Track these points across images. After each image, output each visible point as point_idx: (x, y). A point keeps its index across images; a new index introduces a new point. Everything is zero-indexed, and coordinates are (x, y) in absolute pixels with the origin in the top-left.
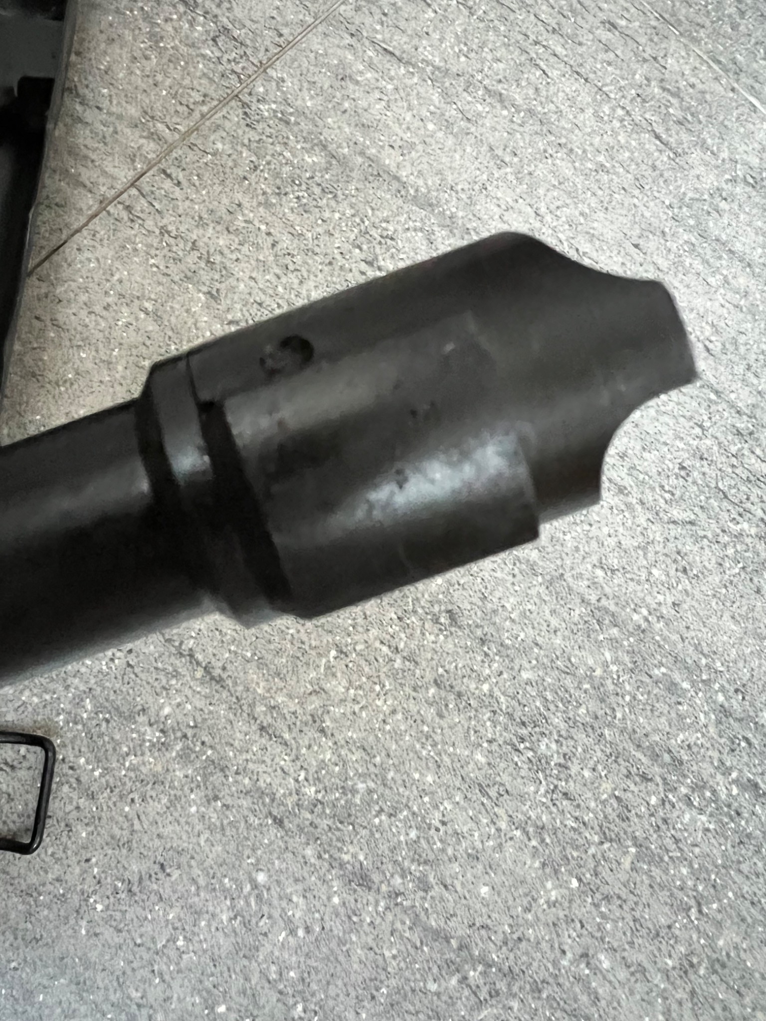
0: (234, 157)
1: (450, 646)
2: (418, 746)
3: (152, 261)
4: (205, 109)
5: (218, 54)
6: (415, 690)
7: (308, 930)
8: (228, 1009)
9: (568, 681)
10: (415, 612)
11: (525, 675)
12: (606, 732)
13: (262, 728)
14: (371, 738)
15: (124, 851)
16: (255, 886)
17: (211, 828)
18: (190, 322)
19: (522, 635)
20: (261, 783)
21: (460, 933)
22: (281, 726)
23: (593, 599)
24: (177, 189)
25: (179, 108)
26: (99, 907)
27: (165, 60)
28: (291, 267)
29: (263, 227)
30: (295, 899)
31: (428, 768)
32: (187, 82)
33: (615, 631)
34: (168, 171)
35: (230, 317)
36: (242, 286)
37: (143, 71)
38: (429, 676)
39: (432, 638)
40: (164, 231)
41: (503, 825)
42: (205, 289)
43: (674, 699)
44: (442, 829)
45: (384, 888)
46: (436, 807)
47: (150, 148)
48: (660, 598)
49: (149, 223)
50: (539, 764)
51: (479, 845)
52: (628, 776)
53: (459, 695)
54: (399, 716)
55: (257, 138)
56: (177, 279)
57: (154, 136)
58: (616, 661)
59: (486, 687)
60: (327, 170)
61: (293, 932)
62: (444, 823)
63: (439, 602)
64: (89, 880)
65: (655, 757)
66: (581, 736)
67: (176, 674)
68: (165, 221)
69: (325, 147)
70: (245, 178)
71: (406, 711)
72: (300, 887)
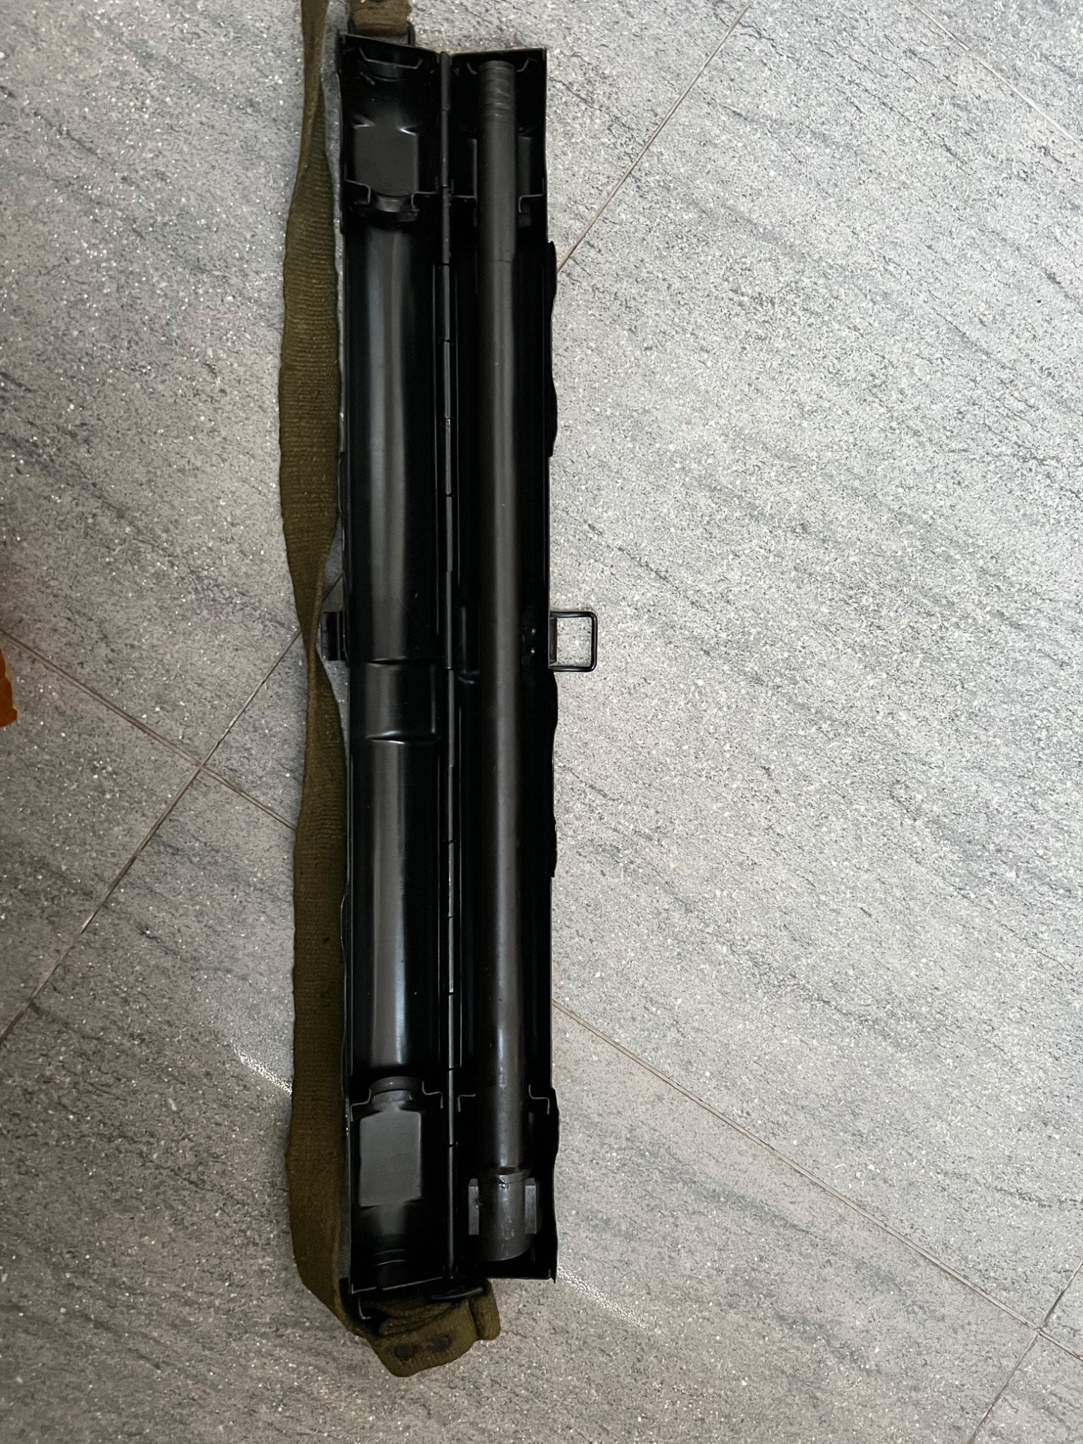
0: (634, 223)
1: (803, 547)
2: (786, 606)
3: (590, 312)
4: (609, 188)
5: (613, 140)
6: (782, 574)
7: (729, 707)
8: (690, 748)
9: (880, 561)
10: (780, 527)
11: (852, 559)
12: (905, 589)
13: (693, 603)
14: (758, 604)
15: (624, 673)
16: (697, 686)
17: (670, 659)
18: (621, 352)
19: (849, 535)
20: (695, 633)
21: (816, 705)
22: (703, 600)
23: (896, 508)
24: (599, 255)
25: (592, 191)
26: (615, 701)
27: (577, 153)
28: (682, 303)
29: (660, 275)
30: (720, 692)
31: (792, 618)
32: (594, 169)
33: (911, 527)
34: (592, 242)
35: (645, 345)
36: (651, 321)
37: (563, 165)
38: (791, 565)
39: (792, 542)
40: (595, 289)
41: (840, 646)
42: (627, 327)
43: (950, 566)
44: (803, 651)
45: (770, 684)
46: (799, 639)
47: (577, 226)
48: (942, 503)
49: (584, 284)
50: (861, 611)
51: (825, 658)
52: (919, 613)
53: (810, 574)
54: (774, 590)
55: (648, 206)
56: (608, 323)
57: (579, 217)
58: (911, 545)
59: (827, 569)
60: (699, 223)
61: (720, 709)
62: (804, 648)
63: (795, 519)
64: (607, 688)
65: (936, 602)
66: (888, 593)
67: (640, 577)
68: (594, 281)
69: (697, 205)
70: (644, 239)
71: (778, 587)
72: (722, 686)
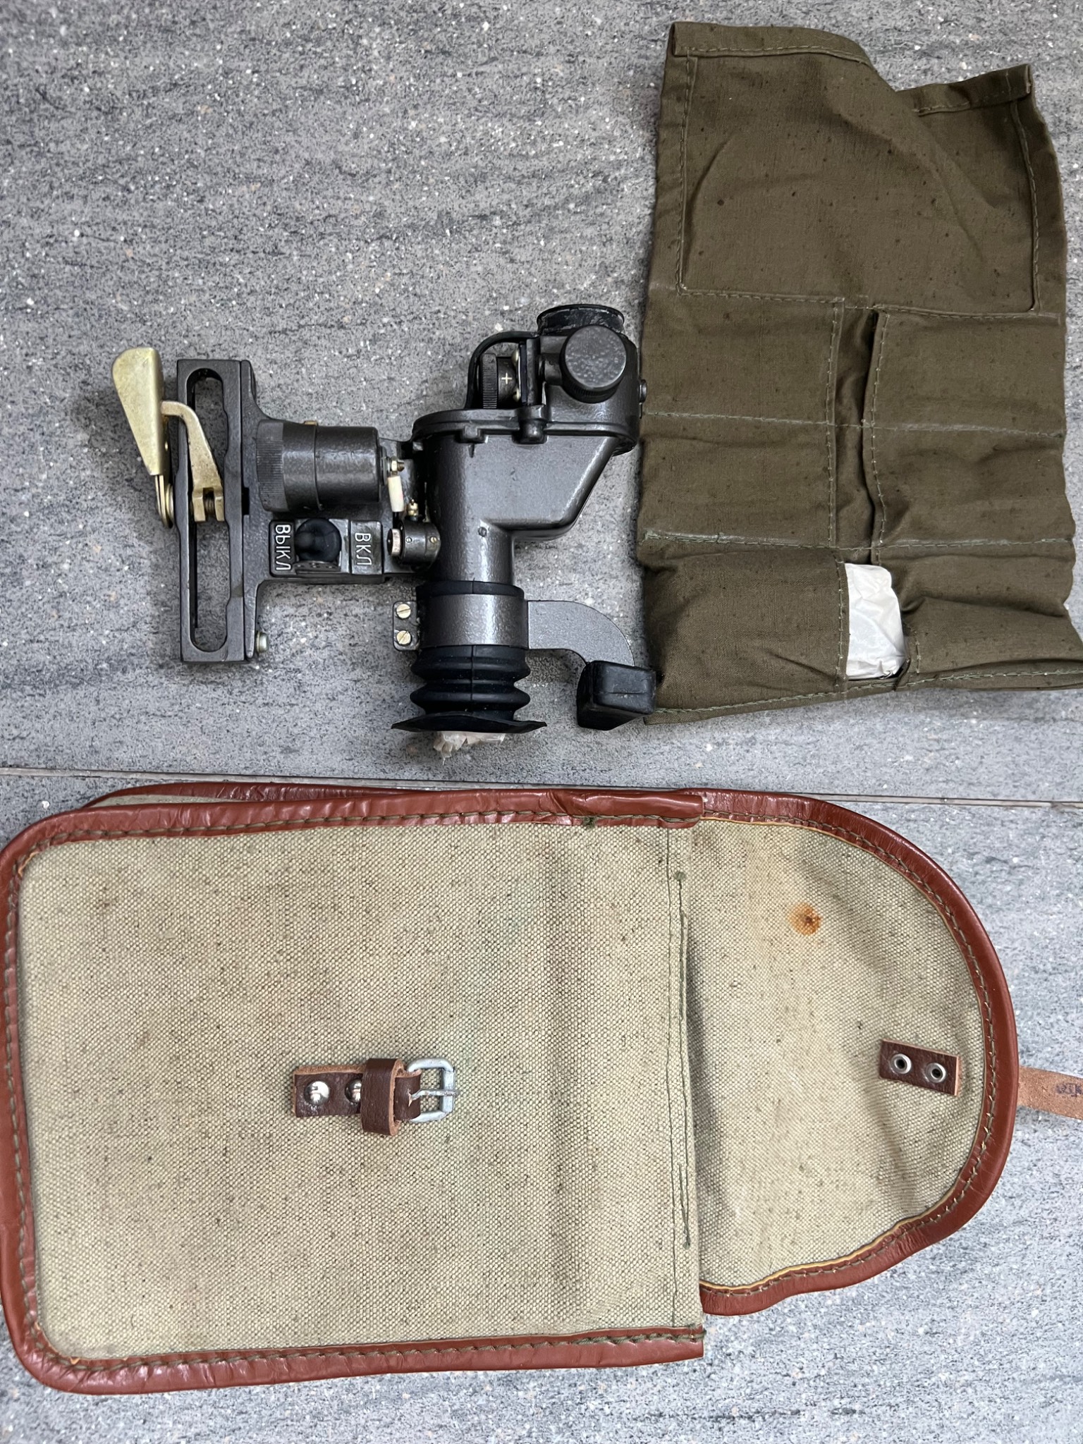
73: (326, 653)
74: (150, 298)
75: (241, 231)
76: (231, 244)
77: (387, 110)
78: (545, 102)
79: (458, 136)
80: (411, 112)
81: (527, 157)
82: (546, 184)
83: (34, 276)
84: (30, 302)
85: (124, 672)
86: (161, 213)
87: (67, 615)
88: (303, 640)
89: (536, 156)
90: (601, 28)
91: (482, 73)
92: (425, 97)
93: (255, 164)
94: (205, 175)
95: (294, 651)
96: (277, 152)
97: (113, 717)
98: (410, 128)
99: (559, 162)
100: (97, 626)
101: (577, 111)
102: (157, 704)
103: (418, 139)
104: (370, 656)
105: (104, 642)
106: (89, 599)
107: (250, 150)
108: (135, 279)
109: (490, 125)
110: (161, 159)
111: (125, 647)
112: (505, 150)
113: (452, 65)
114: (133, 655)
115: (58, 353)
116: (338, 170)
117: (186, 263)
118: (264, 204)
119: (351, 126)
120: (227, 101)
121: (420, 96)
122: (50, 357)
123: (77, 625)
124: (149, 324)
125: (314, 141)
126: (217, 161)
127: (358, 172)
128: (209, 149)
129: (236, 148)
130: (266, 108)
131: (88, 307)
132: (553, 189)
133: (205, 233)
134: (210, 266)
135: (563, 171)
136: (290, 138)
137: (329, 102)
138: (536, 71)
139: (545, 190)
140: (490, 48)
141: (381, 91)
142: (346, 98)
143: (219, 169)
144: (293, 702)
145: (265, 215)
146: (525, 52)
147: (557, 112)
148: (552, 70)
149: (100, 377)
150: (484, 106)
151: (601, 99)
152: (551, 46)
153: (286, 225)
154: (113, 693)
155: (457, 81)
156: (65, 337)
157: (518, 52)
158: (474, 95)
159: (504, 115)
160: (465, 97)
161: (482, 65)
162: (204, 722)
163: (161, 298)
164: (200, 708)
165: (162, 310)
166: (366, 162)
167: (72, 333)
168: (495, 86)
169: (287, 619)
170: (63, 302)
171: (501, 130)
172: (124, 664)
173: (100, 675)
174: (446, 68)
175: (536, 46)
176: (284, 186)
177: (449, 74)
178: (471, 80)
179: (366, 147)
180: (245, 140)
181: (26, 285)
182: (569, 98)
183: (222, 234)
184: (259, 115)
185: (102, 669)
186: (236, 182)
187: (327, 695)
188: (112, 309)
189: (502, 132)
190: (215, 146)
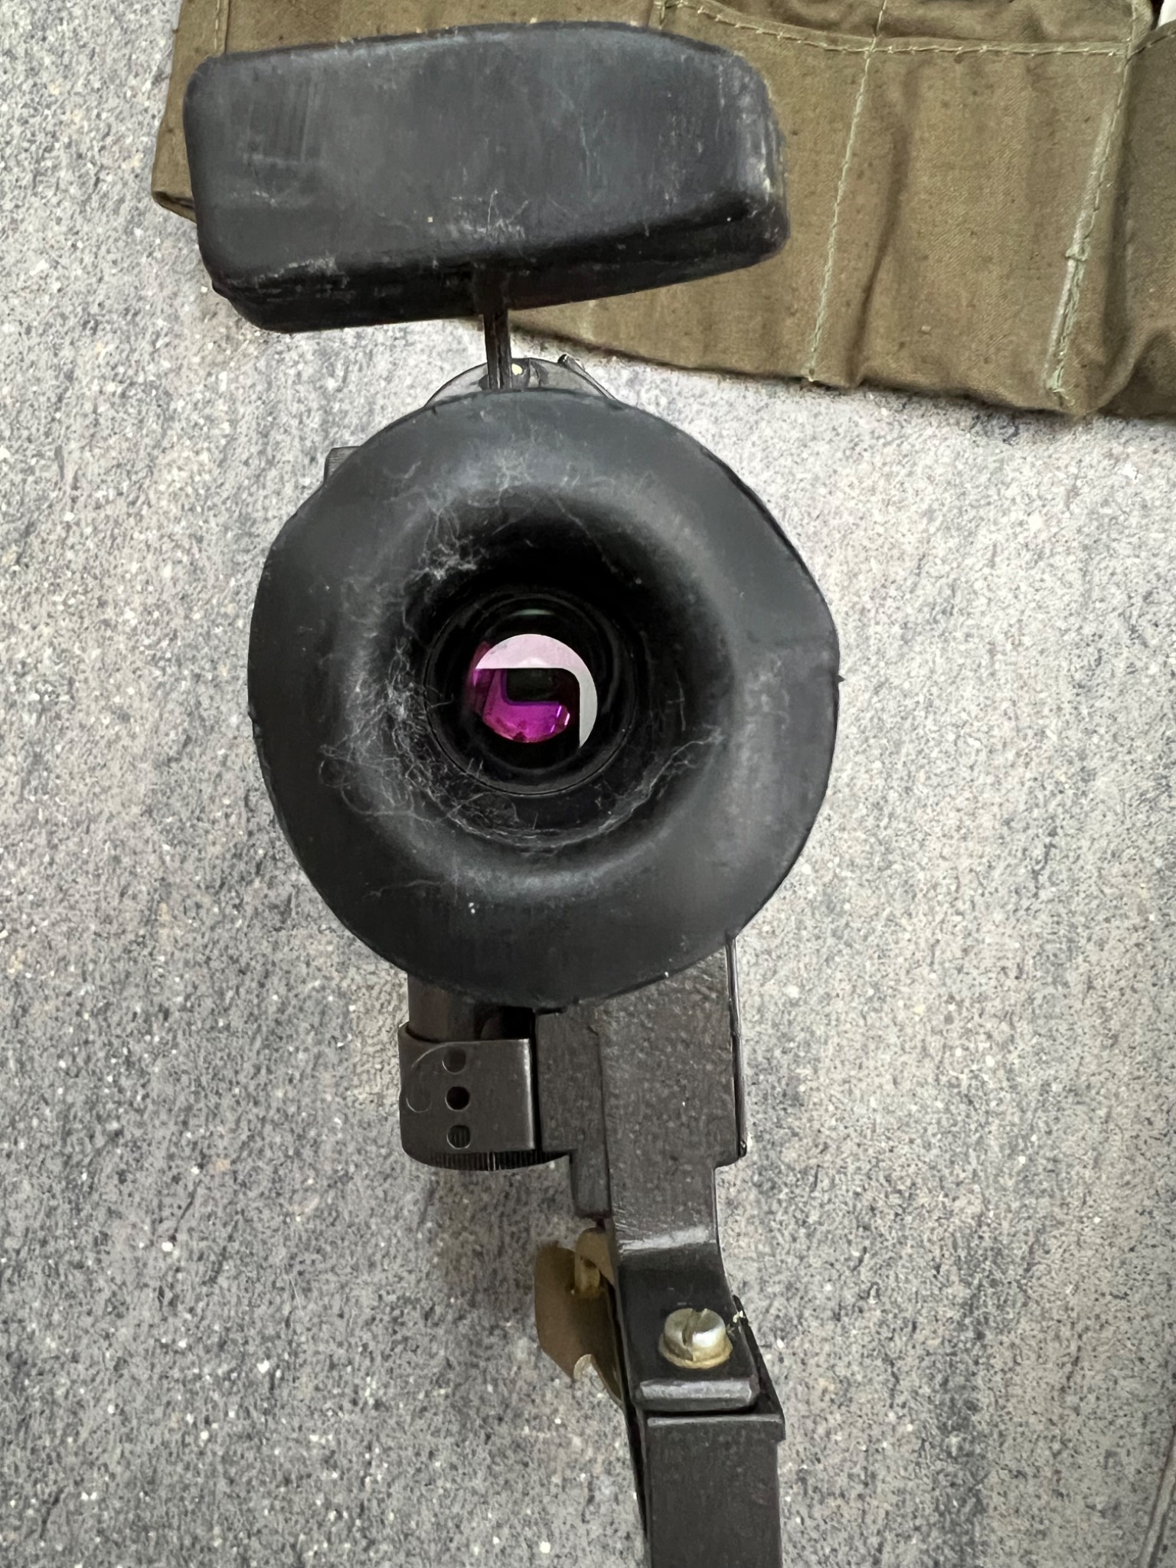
73: (1023, 1027)
74: (307, 1153)
75: (234, 960)
76: (250, 983)
77: (95, 653)
78: (148, 386)
79: (167, 546)
80: (109, 613)
81: (231, 439)
82: (284, 419)
83: (222, 1345)
84: (264, 1367)
85: (973, 1407)
86: (169, 1090)
87: (842, 1481)
88: (990, 1062)
89: (233, 423)
90: (55, 265)
91: (76, 479)
92: (91, 583)
93: (127, 901)
94: (125, 994)
95: (1005, 1084)
96: (117, 860)
97: (1055, 1455)
98: (134, 622)
99: (253, 386)
100: (876, 1432)
101: (177, 336)
102: (1050, 1365)
103: (156, 614)
104: (1048, 947)
105: (910, 1428)
106: (821, 1430)
107: (104, 904)
108: (268, 1170)
109: (162, 487)
110: (80, 1061)
111: (926, 1390)
112: (210, 472)
113: (49, 525)
114: (945, 1382)
115: (365, 1346)
116: (173, 765)
117: (263, 1071)
118: (198, 906)
119: (106, 722)
120: (14, 920)
121: (86, 592)
122: (367, 1362)
123: (865, 1469)
124: (352, 1169)
125: (115, 791)
126: (107, 966)
127: (185, 730)
128: (84, 973)
129: (93, 927)
130: (41, 856)
131: (298, 1268)
132: (295, 408)
133: (221, 1024)
134: (279, 1031)
135: (270, 384)
136: (100, 831)
137: (58, 748)
138: (95, 387)
139: (295, 423)
140: (39, 455)
141: (62, 655)
142: (58, 717)
143: (120, 966)
144: (1102, 1112)
145: (216, 910)
146: (60, 399)
147: (171, 370)
148: (101, 360)
149: (423, 1285)
150: (130, 487)
151: (167, 292)
152: (61, 354)
153: (243, 878)
154: (1009, 1441)
155: (78, 524)
156: (340, 1324)
157: (58, 410)
158: (108, 502)
159: (153, 459)
160: (107, 517)
161: (62, 476)
162: (1107, 1290)
163: (312, 1133)
164: (1077, 1287)
165: (333, 1139)
166: (172, 712)
167: (336, 1310)
168: (102, 462)
169: (944, 1079)
170: (279, 1309)
171: (175, 471)
172: (960, 1404)
173: (970, 1454)
174: (53, 537)
175: (57, 377)
176: (177, 864)
177: (64, 535)
178: (82, 499)
179: (146, 705)
180: (83, 907)
181: (233, 1364)
182: (153, 343)
183: (230, 994)
184: (49, 872)
185: (960, 1448)
186: (150, 944)
187: (1104, 1047)
188: (311, 1226)
189: (180, 469)
190: (81, 961)
